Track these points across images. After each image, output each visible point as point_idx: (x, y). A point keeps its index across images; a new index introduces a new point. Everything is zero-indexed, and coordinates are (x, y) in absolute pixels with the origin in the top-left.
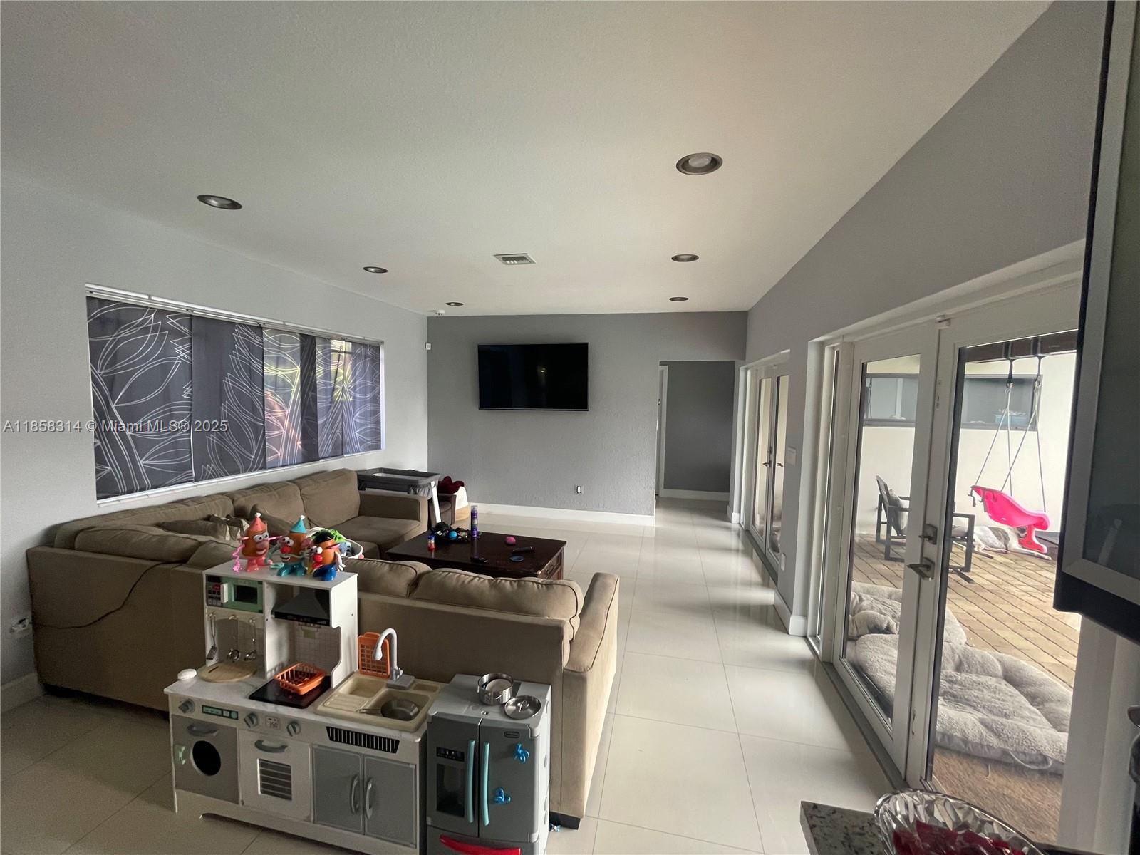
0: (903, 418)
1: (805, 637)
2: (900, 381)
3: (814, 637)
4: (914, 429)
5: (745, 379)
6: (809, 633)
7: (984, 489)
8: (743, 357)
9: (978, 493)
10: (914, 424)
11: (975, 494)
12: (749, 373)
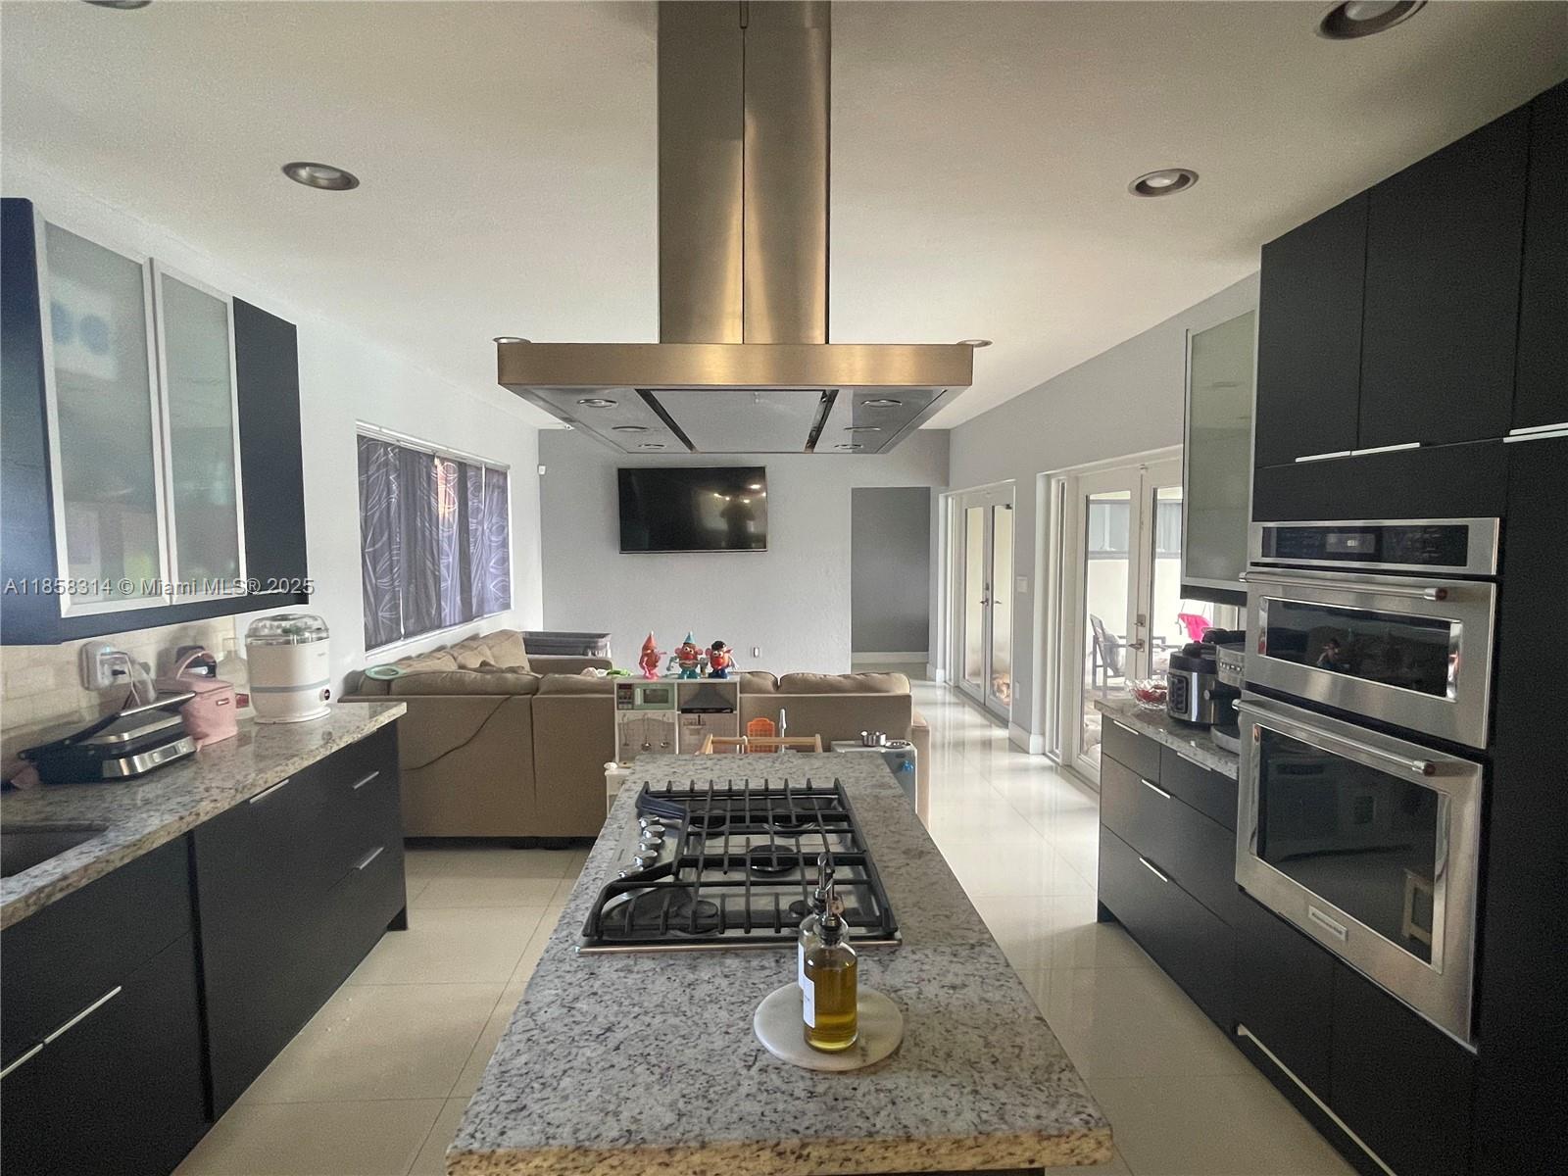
0: (1113, 550)
1: (1044, 754)
2: (1107, 507)
3: (1052, 752)
4: (1127, 561)
5: (945, 508)
6: (1047, 749)
7: (1188, 616)
8: (945, 481)
9: (1183, 619)
10: (1127, 555)
11: (1181, 621)
12: (950, 500)
